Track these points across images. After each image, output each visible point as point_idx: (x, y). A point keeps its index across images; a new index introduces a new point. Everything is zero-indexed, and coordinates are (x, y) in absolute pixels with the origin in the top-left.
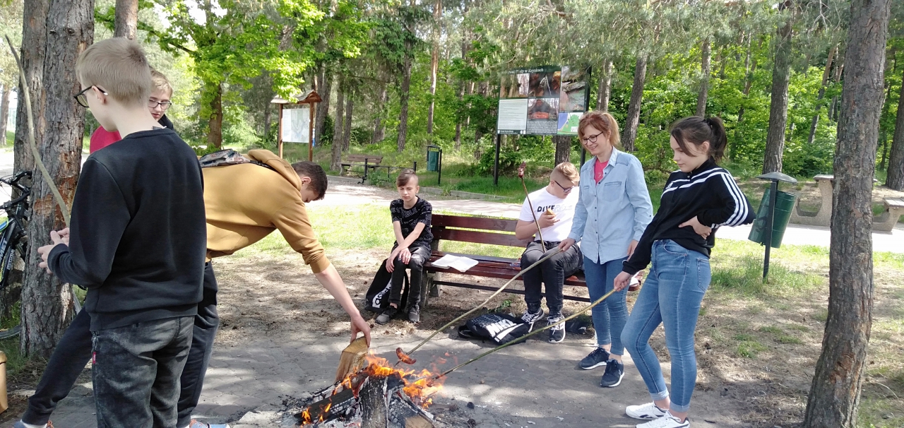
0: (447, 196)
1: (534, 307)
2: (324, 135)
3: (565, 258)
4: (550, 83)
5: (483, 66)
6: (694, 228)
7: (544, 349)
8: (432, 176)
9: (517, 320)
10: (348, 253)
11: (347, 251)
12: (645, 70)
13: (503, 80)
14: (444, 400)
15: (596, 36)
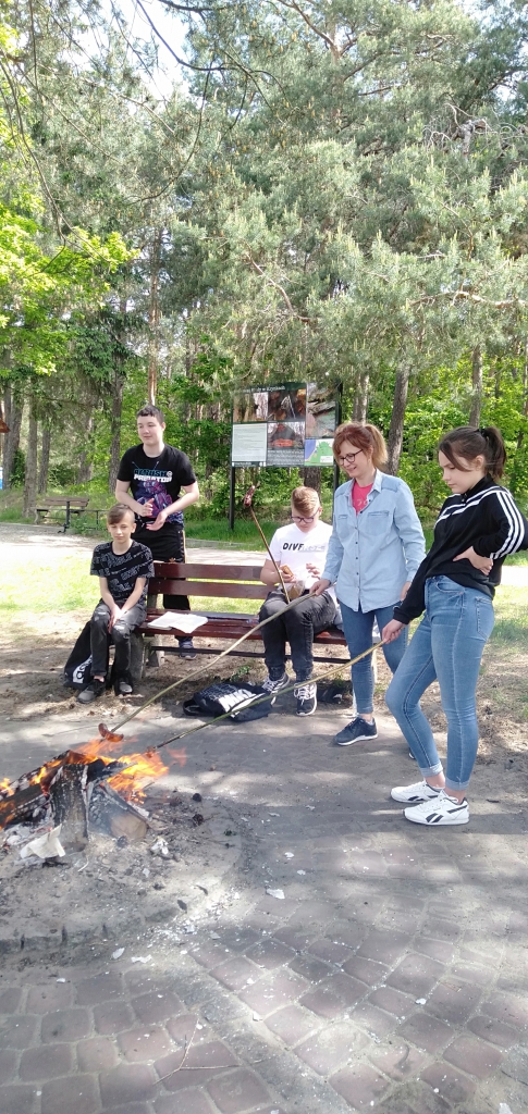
1: (276, 672)
2: (14, 473)
3: (314, 609)
4: (294, 405)
5: (212, 384)
6: (472, 561)
7: (290, 724)
9: (256, 689)
10: (43, 617)
11: (41, 615)
12: (406, 388)
13: (237, 400)
14: (162, 792)
15: (347, 345)
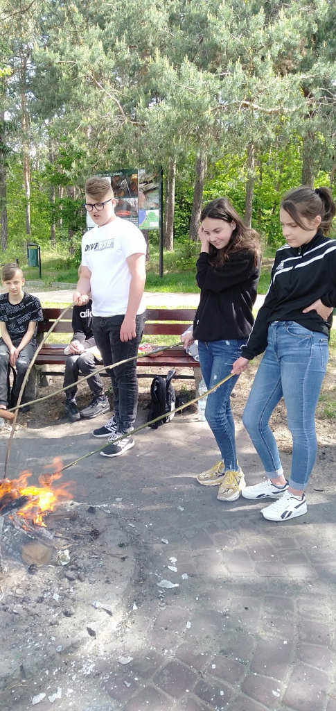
0: (48, 287)
5: (71, 171)
8: (34, 271)
15: (166, 141)
